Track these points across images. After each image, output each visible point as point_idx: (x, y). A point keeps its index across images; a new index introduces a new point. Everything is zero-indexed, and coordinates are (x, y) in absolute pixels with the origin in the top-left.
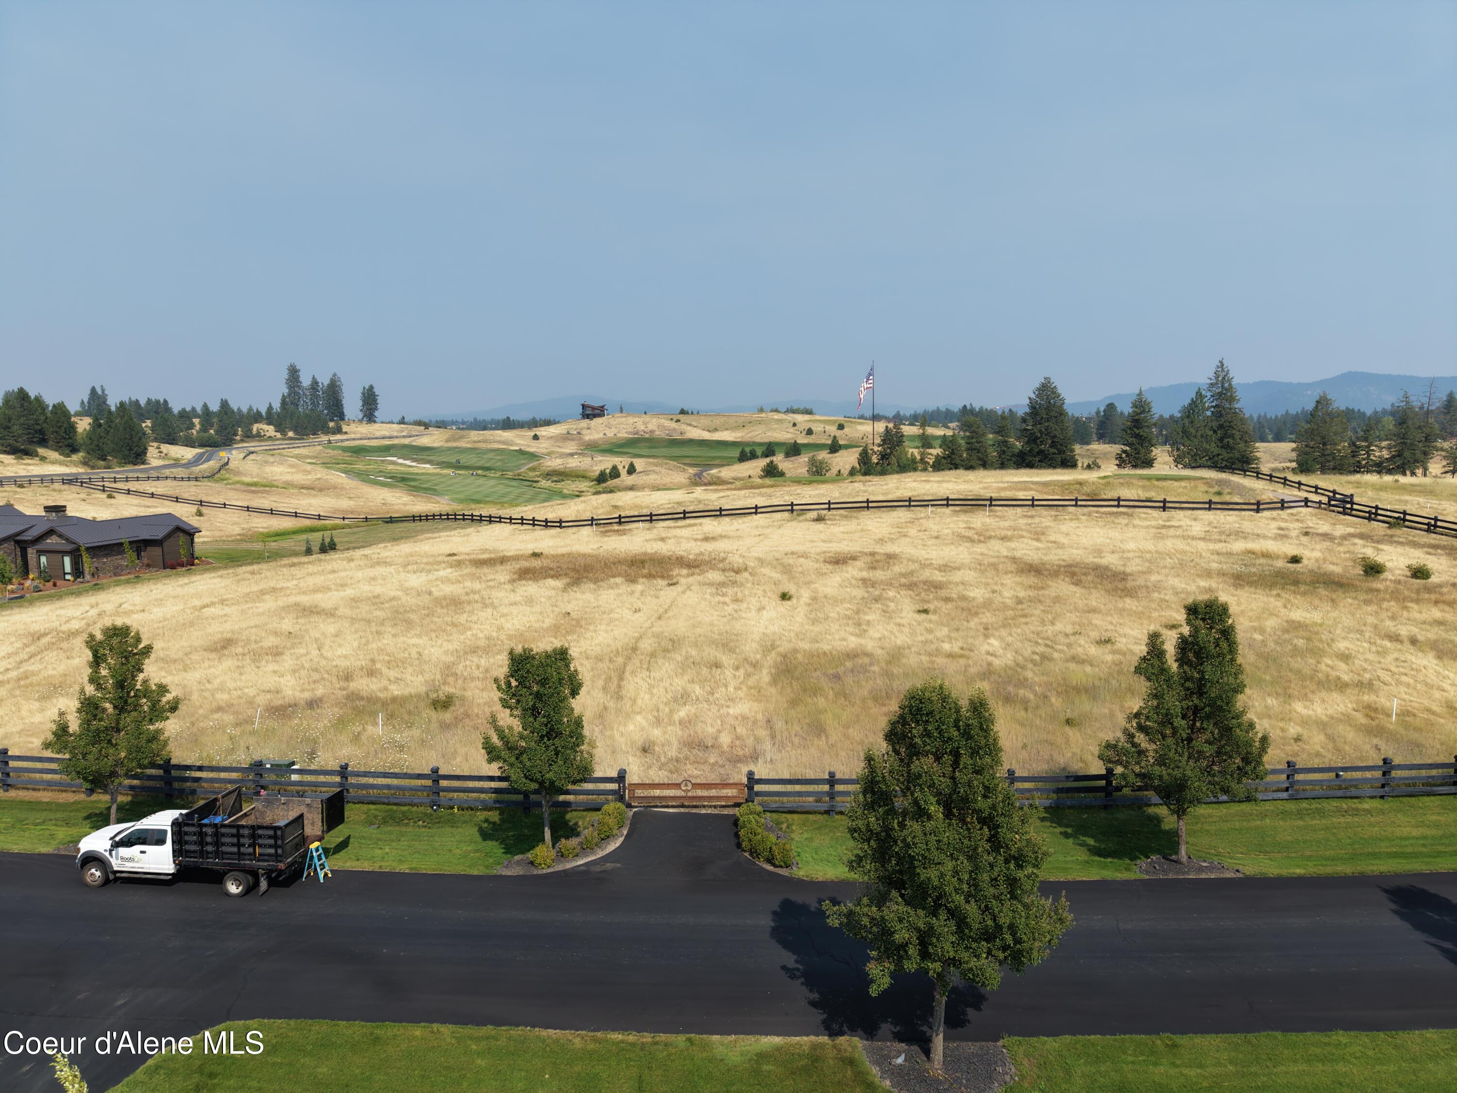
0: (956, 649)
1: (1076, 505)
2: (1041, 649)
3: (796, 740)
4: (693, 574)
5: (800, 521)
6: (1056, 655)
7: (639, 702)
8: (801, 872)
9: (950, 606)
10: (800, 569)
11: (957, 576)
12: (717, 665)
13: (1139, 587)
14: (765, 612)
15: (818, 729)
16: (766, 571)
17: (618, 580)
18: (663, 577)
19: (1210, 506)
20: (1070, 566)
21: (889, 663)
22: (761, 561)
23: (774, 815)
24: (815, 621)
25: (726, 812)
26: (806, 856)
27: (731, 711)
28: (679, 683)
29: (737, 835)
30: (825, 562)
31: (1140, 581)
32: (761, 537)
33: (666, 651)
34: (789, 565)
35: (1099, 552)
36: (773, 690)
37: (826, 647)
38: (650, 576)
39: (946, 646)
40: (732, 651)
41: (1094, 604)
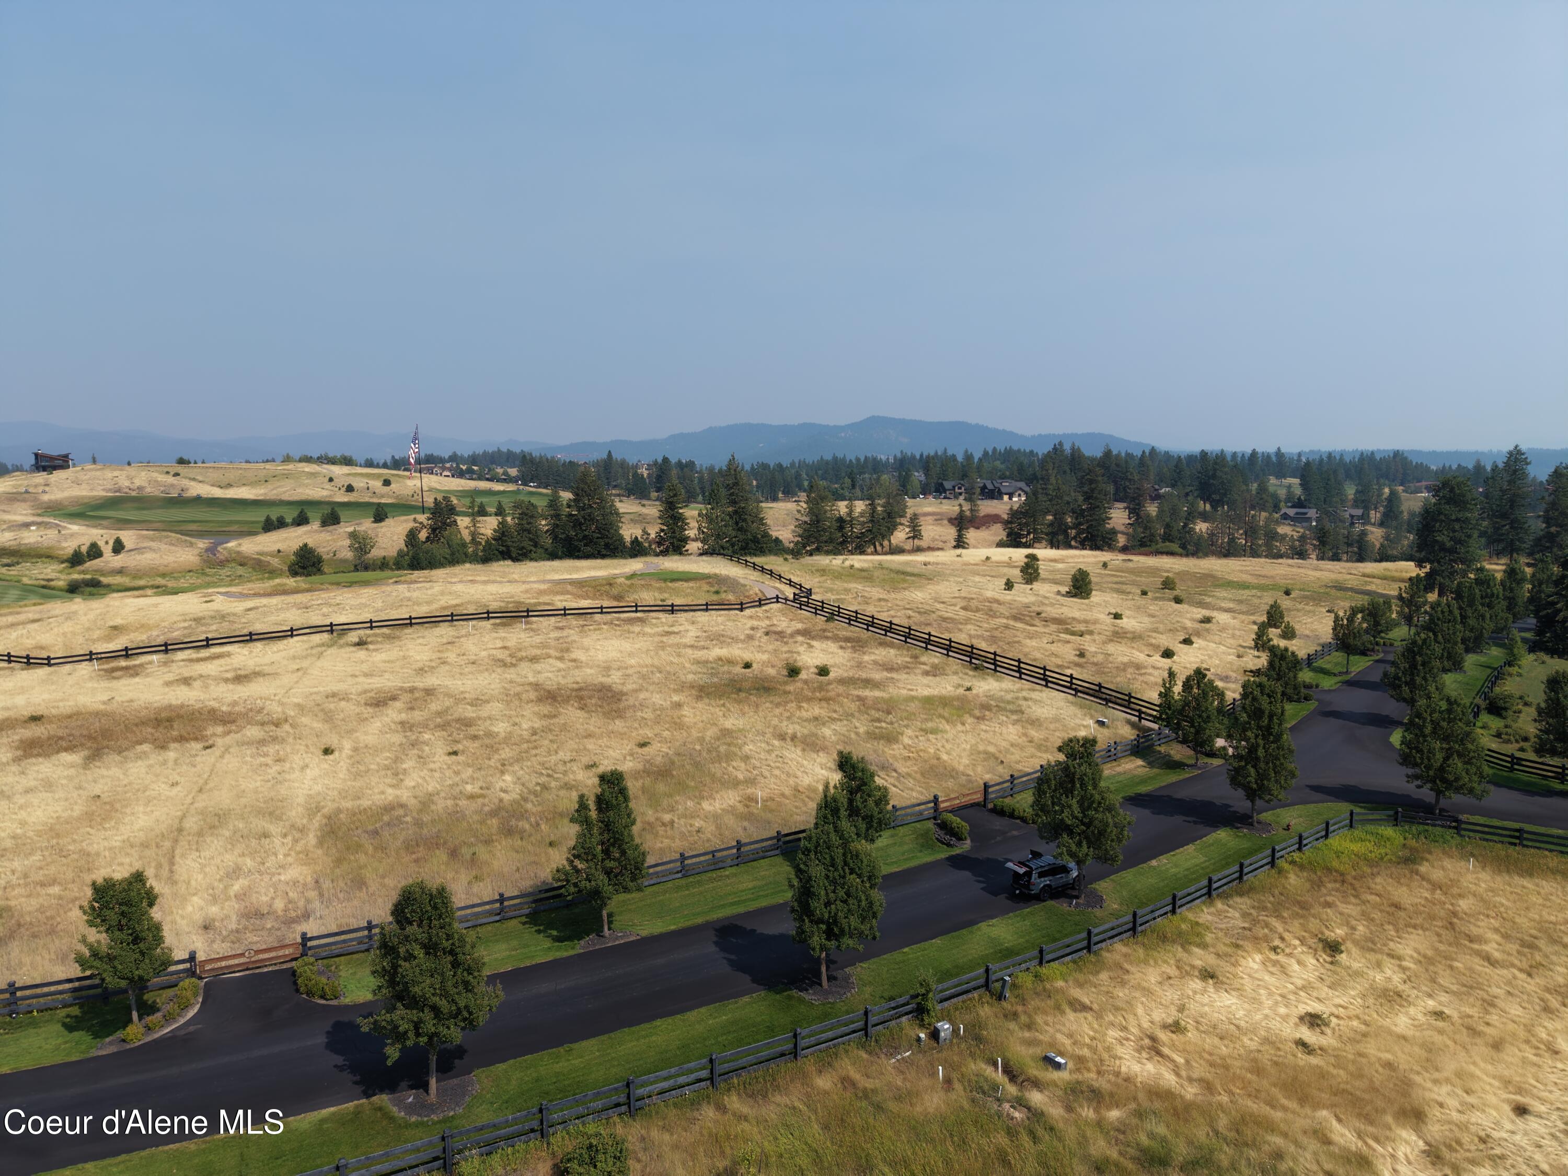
0: (477, 790)
1: (602, 613)
2: (543, 779)
3: (341, 896)
4: (229, 732)
5: (341, 647)
6: (553, 784)
7: (193, 883)
8: (346, 1000)
9: (477, 744)
10: (342, 715)
11: (485, 711)
12: (266, 835)
13: (629, 707)
14: (308, 771)
15: (360, 883)
16: (305, 720)
17: (146, 747)
18: (196, 739)
19: (707, 607)
20: (580, 689)
21: (420, 811)
22: (300, 707)
23: (325, 961)
24: (357, 775)
25: (285, 966)
26: (351, 987)
27: (282, 878)
28: (230, 859)
29: (295, 983)
30: (366, 704)
31: (631, 701)
32: (300, 673)
33: (213, 827)
34: (331, 711)
35: (607, 669)
36: (320, 852)
37: (365, 803)
38: (181, 739)
39: (469, 788)
40: (279, 818)
41: (592, 728)
